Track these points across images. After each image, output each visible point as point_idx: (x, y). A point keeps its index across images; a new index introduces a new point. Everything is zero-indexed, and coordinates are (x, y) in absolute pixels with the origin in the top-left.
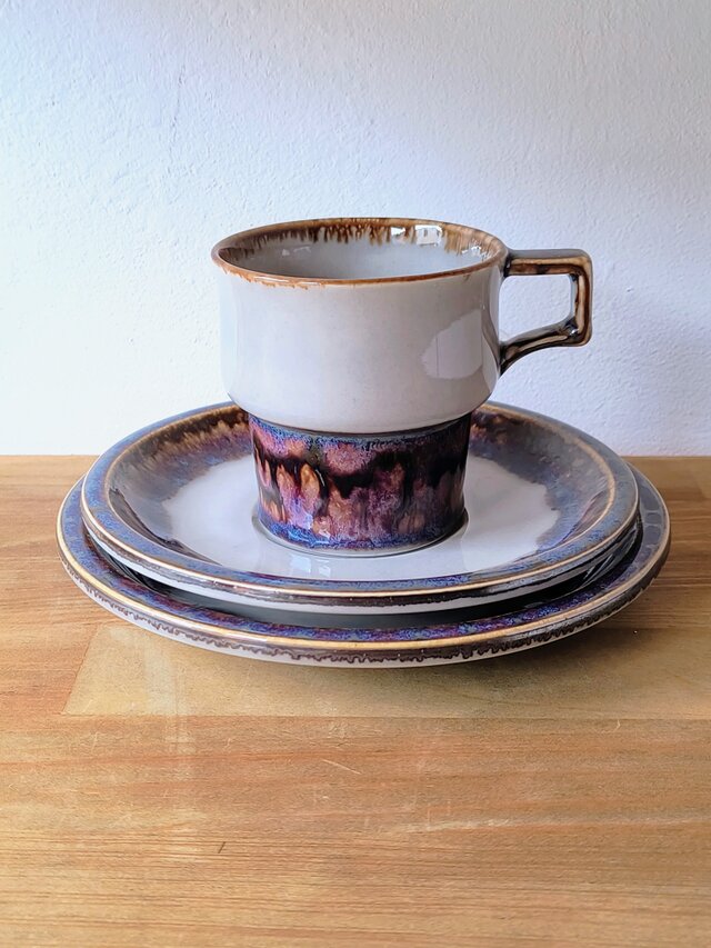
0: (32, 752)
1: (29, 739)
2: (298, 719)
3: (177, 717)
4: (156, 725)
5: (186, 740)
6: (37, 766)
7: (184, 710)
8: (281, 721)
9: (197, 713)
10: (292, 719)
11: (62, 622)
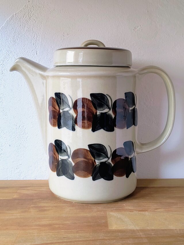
0: (106, 237)
1: (104, 234)
2: (167, 230)
3: (137, 230)
4: (133, 231)
5: (142, 234)
6: (109, 239)
7: (137, 228)
8: (163, 230)
9: (141, 229)
10: (165, 230)
11: (97, 212)
